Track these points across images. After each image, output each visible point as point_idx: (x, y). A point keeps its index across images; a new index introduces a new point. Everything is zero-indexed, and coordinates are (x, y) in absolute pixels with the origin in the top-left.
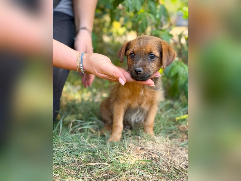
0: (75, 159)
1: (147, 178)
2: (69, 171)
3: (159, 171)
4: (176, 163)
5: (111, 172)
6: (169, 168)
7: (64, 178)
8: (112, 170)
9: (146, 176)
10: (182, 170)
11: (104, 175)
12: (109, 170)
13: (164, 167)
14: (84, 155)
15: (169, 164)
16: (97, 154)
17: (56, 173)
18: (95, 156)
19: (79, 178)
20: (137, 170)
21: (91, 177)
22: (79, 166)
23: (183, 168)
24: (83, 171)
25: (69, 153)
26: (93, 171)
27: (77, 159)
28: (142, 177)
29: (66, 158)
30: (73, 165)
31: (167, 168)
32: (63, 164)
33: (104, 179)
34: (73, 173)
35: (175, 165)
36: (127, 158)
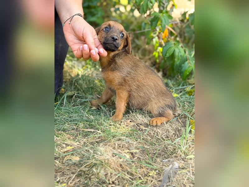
0: (74, 127)
1: (131, 144)
2: (69, 136)
3: (143, 139)
4: (159, 133)
5: (103, 138)
6: (152, 137)
7: (64, 141)
8: (104, 137)
9: (131, 142)
10: (163, 139)
11: (96, 140)
12: (101, 136)
13: (148, 136)
14: (82, 124)
15: (152, 134)
16: (93, 123)
17: (58, 137)
18: (92, 125)
19: (76, 142)
20: (125, 137)
21: (86, 142)
22: (77, 133)
23: (164, 138)
24: (80, 137)
25: (70, 121)
26: (89, 137)
27: (76, 127)
28: (128, 143)
29: (67, 126)
30: (73, 131)
31: (150, 137)
32: (64, 130)
33: (97, 143)
34: (72, 138)
35: (157, 135)
36: (118, 128)
